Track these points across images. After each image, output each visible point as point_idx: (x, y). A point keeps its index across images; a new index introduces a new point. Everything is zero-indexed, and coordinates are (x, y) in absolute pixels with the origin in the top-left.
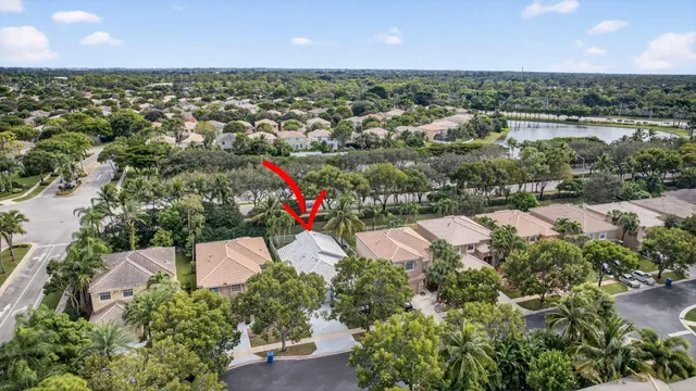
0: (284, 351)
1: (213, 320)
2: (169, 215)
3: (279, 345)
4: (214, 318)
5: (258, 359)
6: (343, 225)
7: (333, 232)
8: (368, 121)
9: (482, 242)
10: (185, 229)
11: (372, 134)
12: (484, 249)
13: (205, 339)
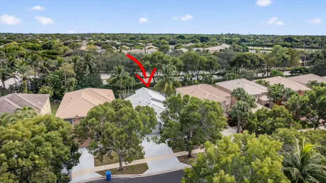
0: (121, 170)
1: (47, 141)
2: (52, 78)
3: (117, 166)
4: (48, 139)
5: (99, 177)
6: (167, 84)
7: (160, 89)
8: (177, 46)
9: (263, 94)
10: (62, 87)
11: (180, 50)
12: (265, 98)
13: (33, 160)
